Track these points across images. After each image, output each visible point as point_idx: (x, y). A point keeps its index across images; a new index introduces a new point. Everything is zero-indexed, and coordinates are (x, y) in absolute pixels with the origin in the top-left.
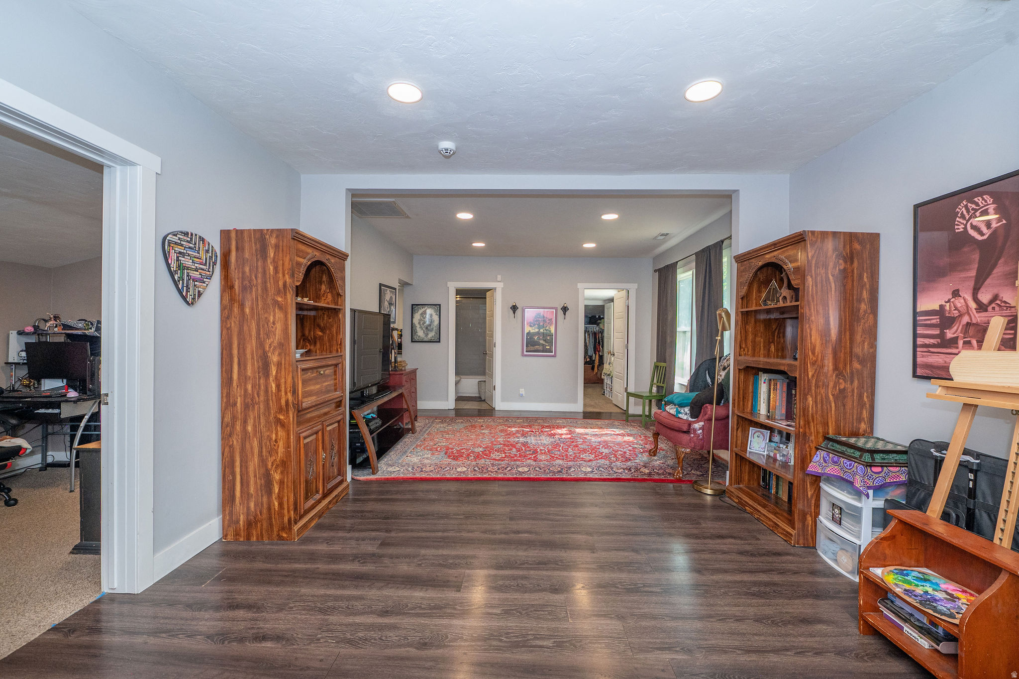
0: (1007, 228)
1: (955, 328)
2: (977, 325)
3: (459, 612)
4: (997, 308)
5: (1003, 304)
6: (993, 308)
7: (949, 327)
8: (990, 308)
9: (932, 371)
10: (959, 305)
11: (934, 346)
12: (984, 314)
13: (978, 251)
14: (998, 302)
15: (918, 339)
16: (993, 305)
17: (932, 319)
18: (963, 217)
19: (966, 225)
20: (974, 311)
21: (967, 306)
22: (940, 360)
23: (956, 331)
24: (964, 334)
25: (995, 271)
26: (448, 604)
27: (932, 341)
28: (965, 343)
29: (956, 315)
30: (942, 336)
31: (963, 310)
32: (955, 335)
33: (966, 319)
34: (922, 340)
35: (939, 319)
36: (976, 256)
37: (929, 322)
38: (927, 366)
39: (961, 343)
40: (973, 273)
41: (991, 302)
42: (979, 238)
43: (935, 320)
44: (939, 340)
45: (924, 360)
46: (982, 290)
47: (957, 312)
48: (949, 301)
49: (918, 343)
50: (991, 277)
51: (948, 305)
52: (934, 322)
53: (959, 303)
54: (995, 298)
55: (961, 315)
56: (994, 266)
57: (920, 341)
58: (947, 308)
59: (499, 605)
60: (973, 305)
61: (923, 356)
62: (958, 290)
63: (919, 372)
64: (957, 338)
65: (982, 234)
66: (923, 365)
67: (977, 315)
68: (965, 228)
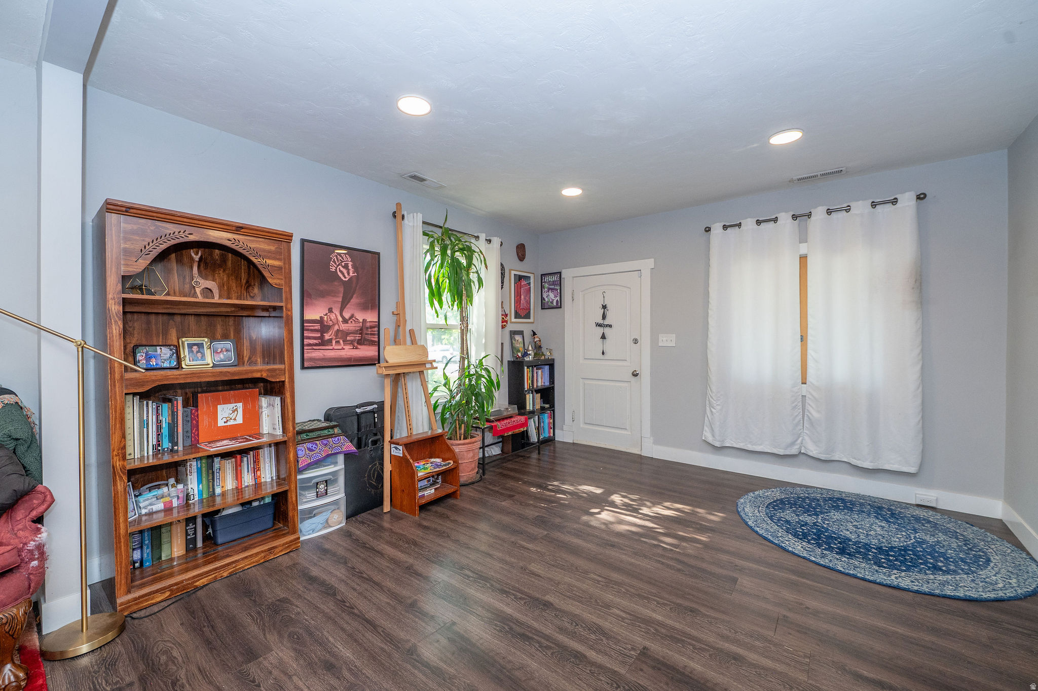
0: (357, 277)
1: (331, 333)
2: (342, 331)
3: (653, 625)
4: (353, 322)
5: (356, 320)
6: (351, 322)
7: (327, 332)
8: (349, 322)
9: (315, 363)
10: (332, 318)
11: (316, 345)
12: (346, 325)
13: (343, 287)
14: (354, 318)
15: (305, 340)
16: (351, 320)
17: (315, 326)
18: (334, 262)
19: (336, 268)
20: (341, 323)
21: (337, 319)
22: (321, 354)
23: (331, 334)
24: (336, 337)
25: (352, 300)
26: (662, 638)
27: (315, 341)
28: (336, 342)
29: (331, 324)
30: (322, 337)
31: (335, 321)
32: (331, 337)
33: (336, 327)
34: (307, 340)
35: (320, 326)
36: (342, 290)
37: (313, 328)
38: (311, 359)
39: (334, 342)
40: (340, 299)
41: (350, 318)
42: (344, 279)
43: (317, 327)
44: (320, 341)
45: (309, 355)
46: (345, 310)
47: (331, 322)
48: (326, 315)
49: (305, 343)
50: (350, 303)
51: (326, 317)
52: (316, 328)
53: (333, 316)
54: (352, 316)
55: (334, 325)
56: (352, 297)
57: (306, 342)
58: (326, 319)
59: (610, 615)
60: (340, 319)
61: (308, 353)
62: (332, 308)
63: (306, 365)
64: (331, 339)
65: (345, 278)
66: (308, 359)
67: (342, 325)
68: (336, 270)
